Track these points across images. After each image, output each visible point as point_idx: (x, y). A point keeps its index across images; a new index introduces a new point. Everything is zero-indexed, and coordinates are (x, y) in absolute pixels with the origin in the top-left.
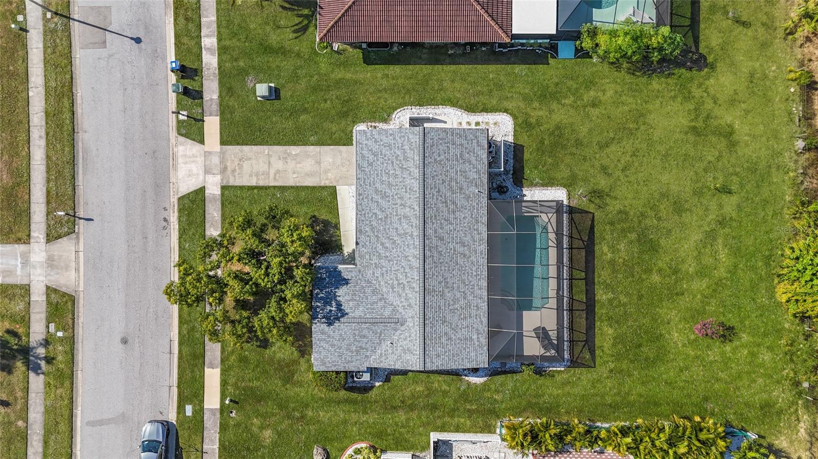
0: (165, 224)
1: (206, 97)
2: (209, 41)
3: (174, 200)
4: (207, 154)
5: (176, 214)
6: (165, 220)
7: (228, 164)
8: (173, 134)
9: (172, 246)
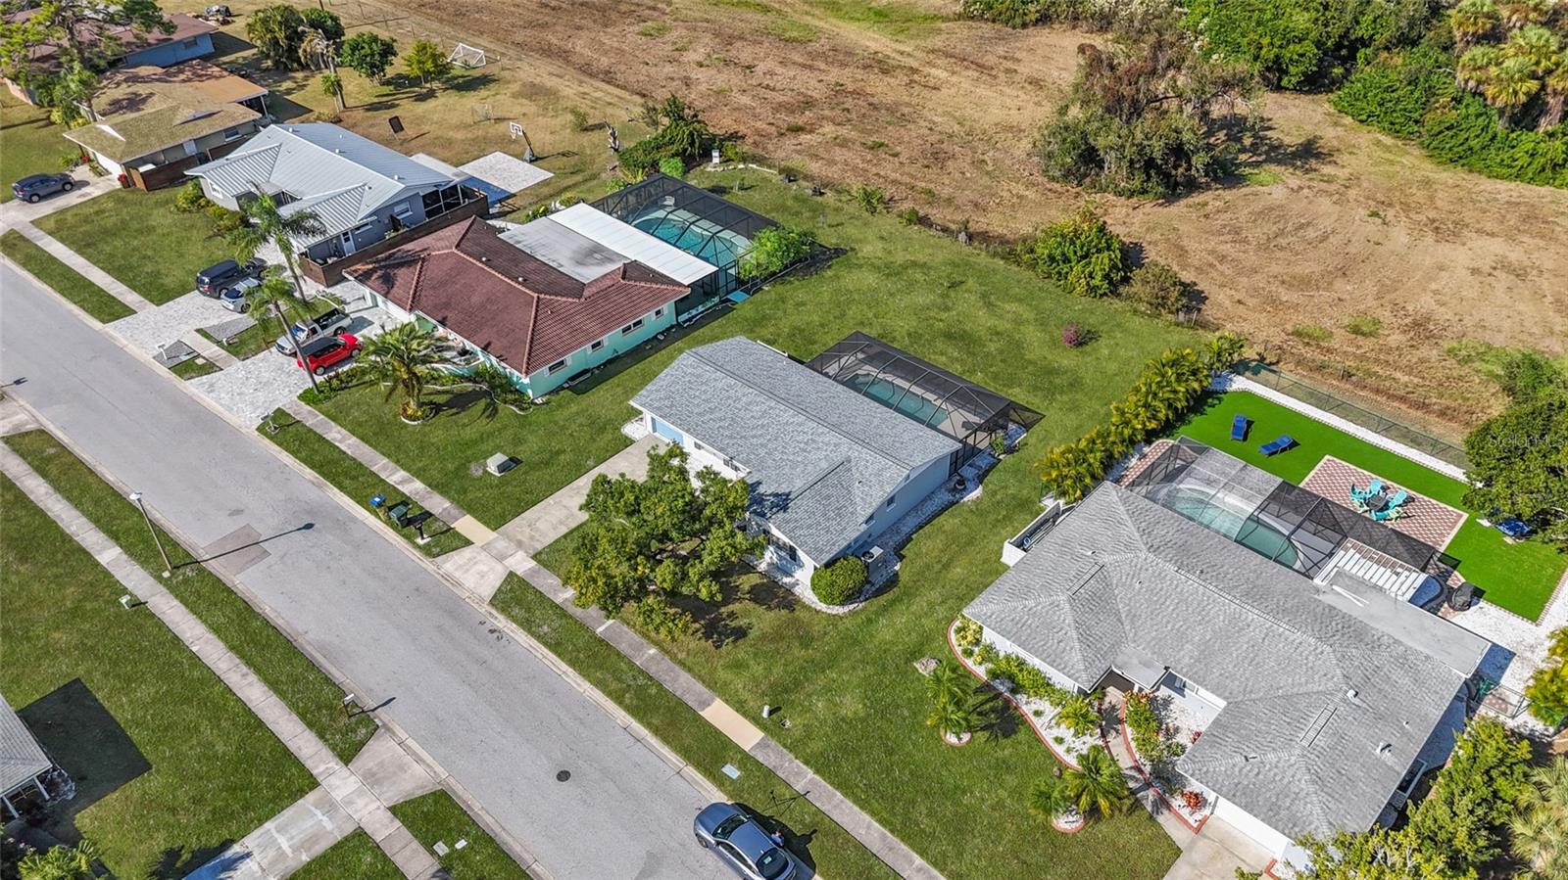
0: (495, 635)
1: (436, 511)
2: (397, 477)
3: (486, 607)
4: (485, 548)
5: (501, 617)
6: (492, 631)
7: (520, 537)
8: (427, 564)
9: (526, 645)
